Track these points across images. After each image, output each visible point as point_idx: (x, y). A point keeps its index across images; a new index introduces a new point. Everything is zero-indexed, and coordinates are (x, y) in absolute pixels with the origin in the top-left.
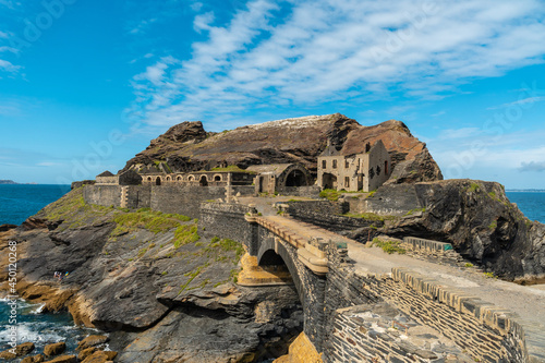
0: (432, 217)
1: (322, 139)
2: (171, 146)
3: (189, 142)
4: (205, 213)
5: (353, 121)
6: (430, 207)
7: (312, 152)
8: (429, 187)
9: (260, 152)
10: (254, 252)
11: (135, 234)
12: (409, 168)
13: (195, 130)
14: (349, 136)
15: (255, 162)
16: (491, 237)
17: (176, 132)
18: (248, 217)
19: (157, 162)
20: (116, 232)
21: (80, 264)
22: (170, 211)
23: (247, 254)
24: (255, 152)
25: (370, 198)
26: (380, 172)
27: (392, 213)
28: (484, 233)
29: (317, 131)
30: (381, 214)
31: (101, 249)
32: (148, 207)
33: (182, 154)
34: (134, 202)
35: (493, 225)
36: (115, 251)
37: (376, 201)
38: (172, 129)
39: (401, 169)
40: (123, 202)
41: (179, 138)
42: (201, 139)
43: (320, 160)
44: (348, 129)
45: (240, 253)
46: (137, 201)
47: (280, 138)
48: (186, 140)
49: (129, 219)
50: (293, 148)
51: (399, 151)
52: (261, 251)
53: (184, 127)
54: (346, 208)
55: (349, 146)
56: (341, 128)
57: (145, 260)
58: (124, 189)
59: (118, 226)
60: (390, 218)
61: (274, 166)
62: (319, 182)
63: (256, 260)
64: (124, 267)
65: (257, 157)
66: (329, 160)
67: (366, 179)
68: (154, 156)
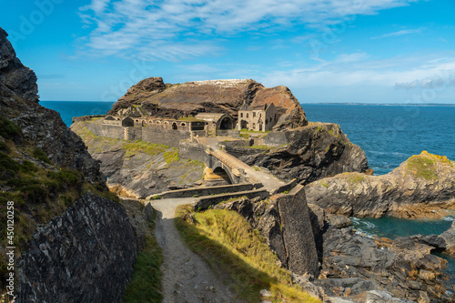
0: (292, 147)
1: (241, 97)
2: (142, 94)
3: (154, 92)
4: (182, 146)
5: (260, 85)
6: (291, 143)
7: (235, 105)
8: (292, 132)
9: (203, 104)
10: (211, 167)
11: (139, 156)
12: (287, 119)
13: (158, 84)
14: (257, 93)
15: (201, 111)
16: (326, 155)
17: (144, 84)
18: (208, 152)
19: (135, 106)
20: (127, 155)
21: (113, 173)
22: (156, 142)
23: (207, 168)
24: (201, 104)
25: (264, 138)
26: (271, 120)
27: (274, 145)
28: (322, 153)
29: (238, 91)
30: (269, 145)
31: (122, 164)
32: (141, 139)
33: (151, 101)
34: (133, 136)
35: (328, 148)
36: (131, 166)
37: (267, 139)
38: (142, 82)
39: (282, 120)
40: (126, 136)
41: (147, 88)
42: (162, 90)
43: (239, 113)
44: (256, 89)
45: (203, 167)
46: (134, 136)
47: (215, 93)
48: (152, 90)
49: (133, 147)
50: (223, 102)
51: (284, 107)
52: (214, 167)
53: (151, 81)
54: (252, 143)
55: (256, 101)
56: (253, 89)
57: (152, 170)
58: (126, 129)
59: (127, 151)
60: (272, 148)
61: (213, 115)
62: (239, 125)
63: (212, 170)
64: (142, 174)
65: (202, 107)
66: (245, 113)
67: (264, 125)
68: (132, 101)
